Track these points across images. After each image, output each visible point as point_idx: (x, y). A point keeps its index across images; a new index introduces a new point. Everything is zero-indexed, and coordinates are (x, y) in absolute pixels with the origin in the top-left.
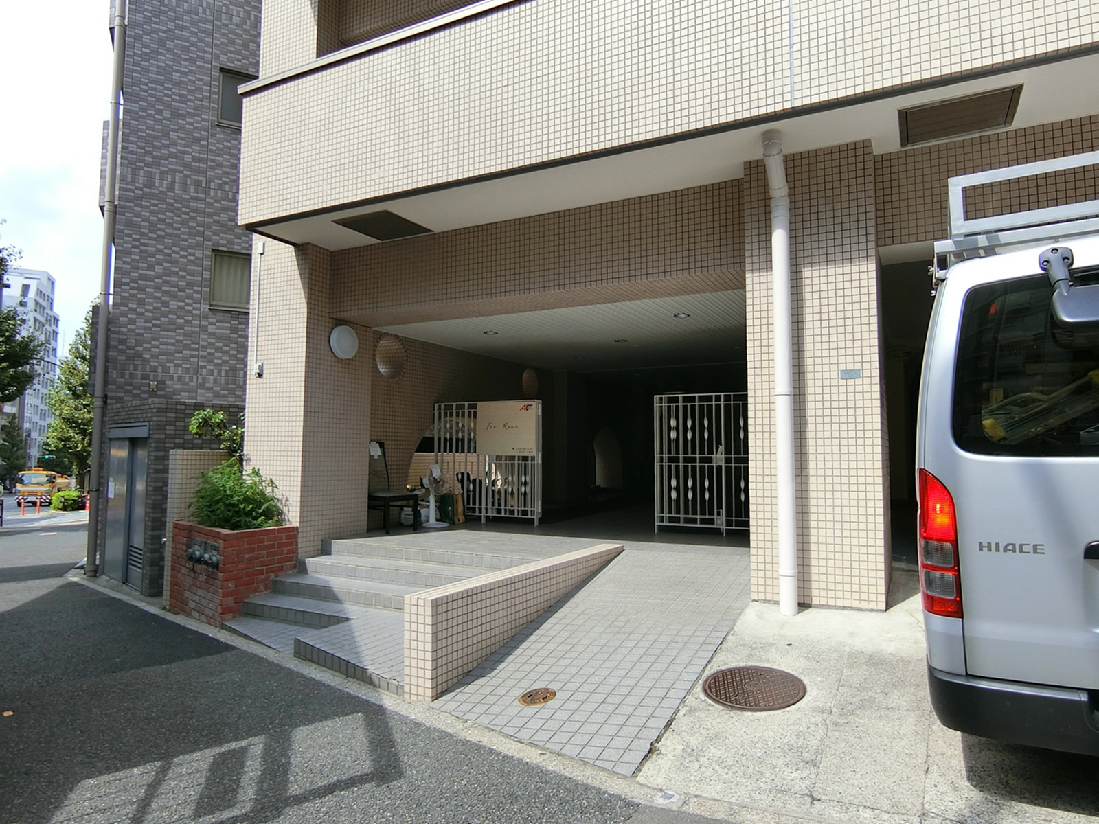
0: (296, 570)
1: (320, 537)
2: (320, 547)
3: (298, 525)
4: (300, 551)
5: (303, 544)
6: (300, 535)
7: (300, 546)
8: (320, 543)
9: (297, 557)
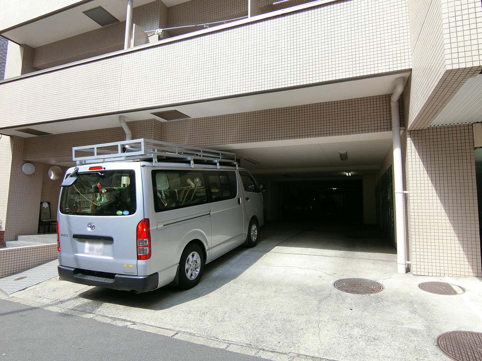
0: (3, 245)
1: (15, 235)
2: (14, 238)
3: (4, 230)
4: (5, 239)
5: (5, 236)
6: (5, 234)
7: (5, 237)
8: (15, 236)
9: (3, 241)
